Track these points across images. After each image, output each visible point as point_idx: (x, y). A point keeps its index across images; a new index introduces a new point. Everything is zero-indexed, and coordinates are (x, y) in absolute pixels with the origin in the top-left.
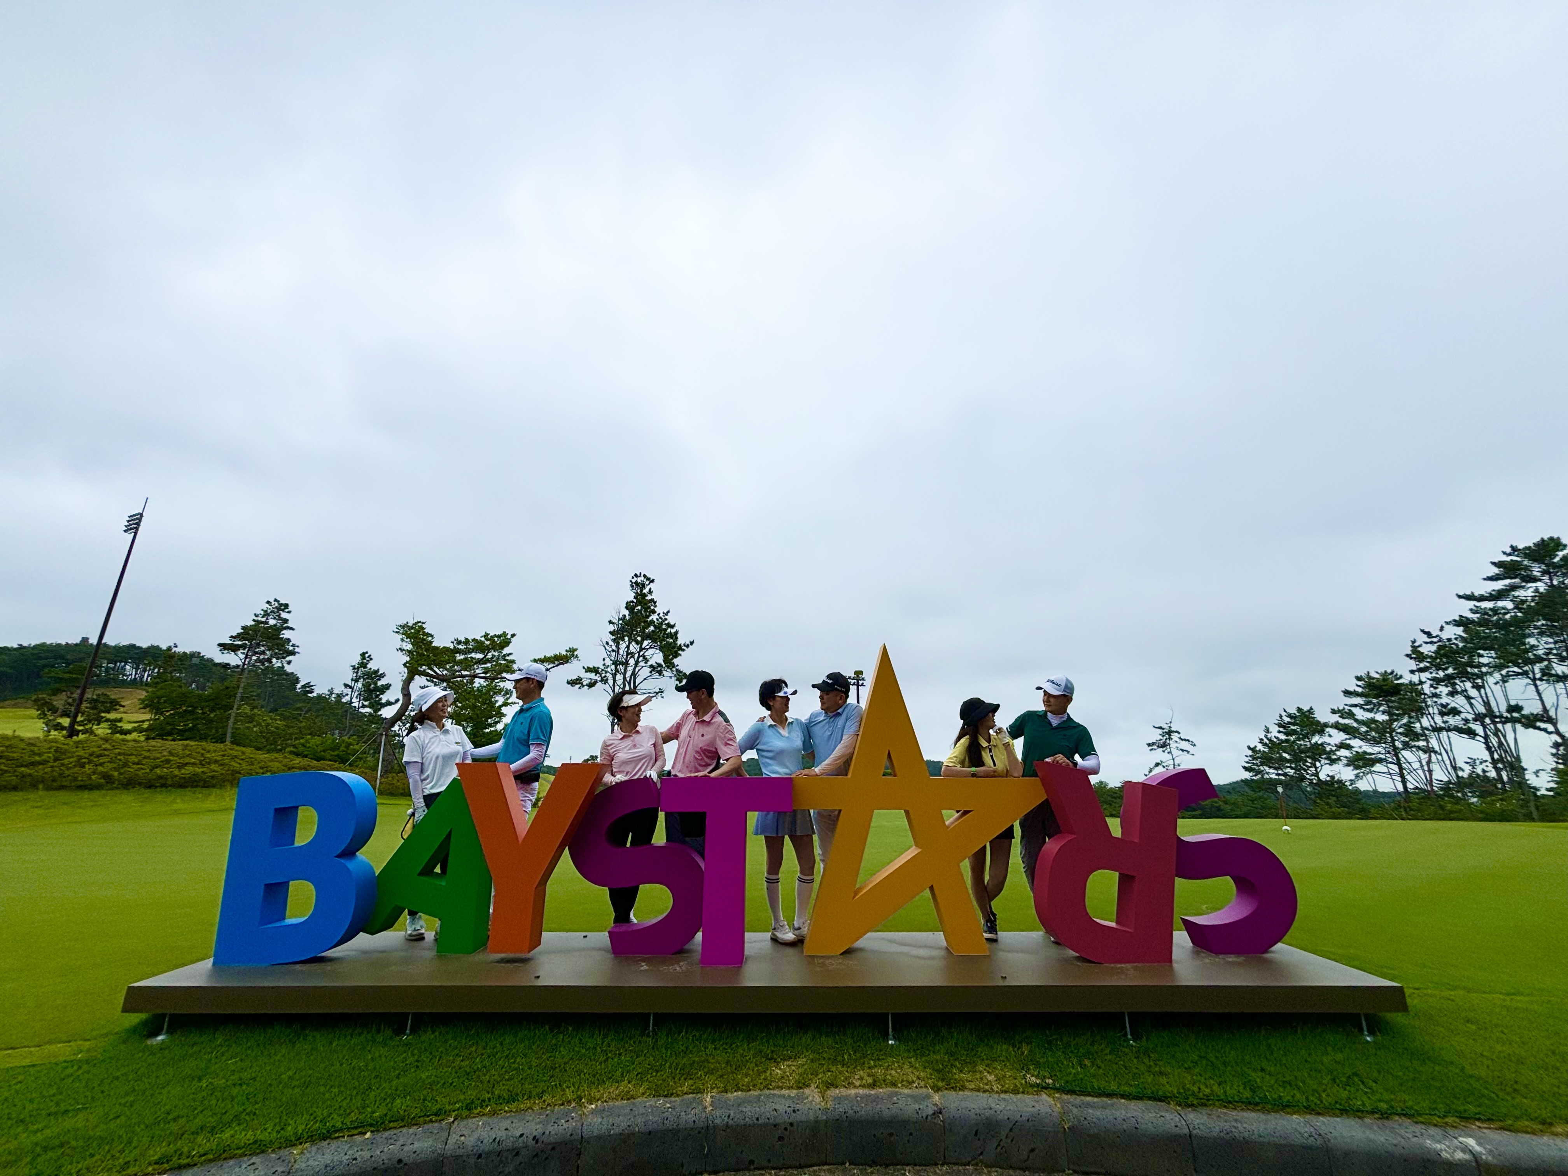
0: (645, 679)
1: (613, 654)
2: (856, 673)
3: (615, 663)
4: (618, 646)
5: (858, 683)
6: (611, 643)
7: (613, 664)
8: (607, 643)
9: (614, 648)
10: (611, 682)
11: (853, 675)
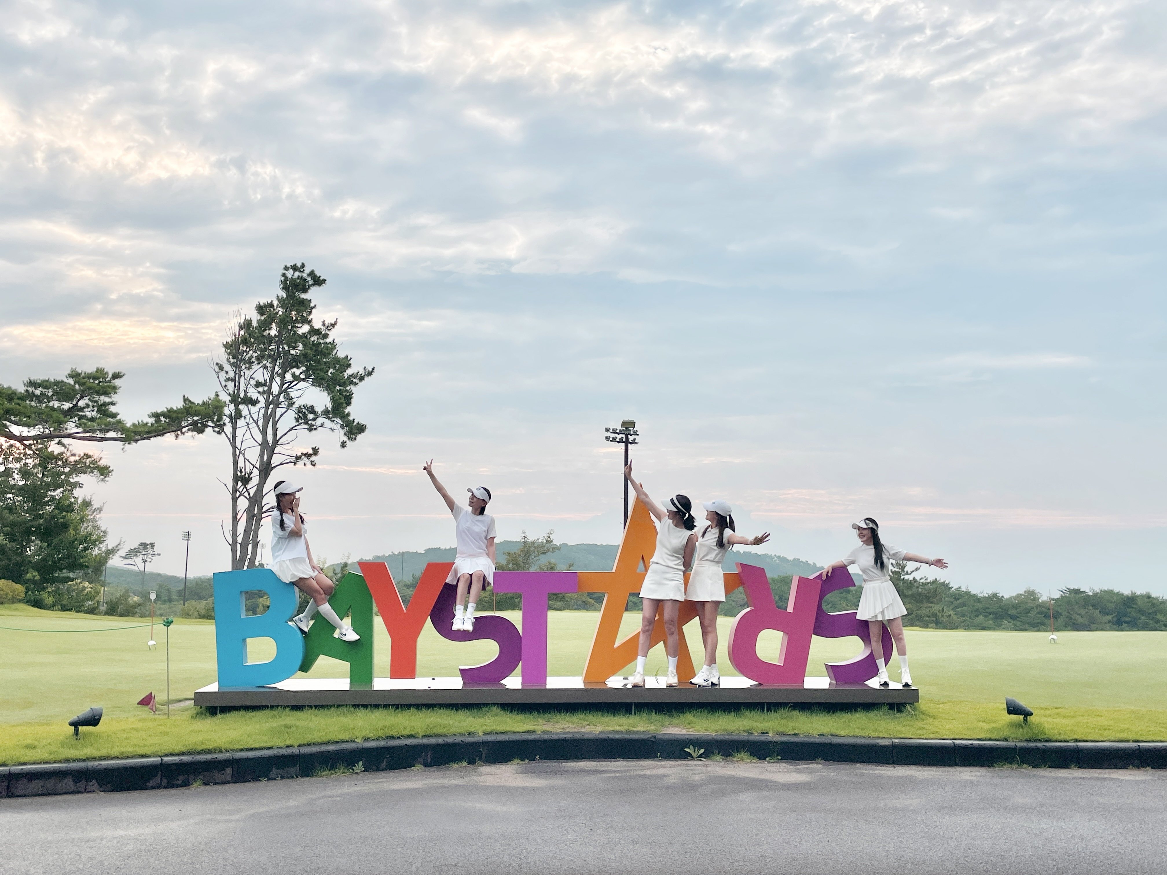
0: (291, 429)
1: (231, 385)
2: (624, 424)
3: (235, 399)
4: (239, 373)
5: (627, 438)
6: (227, 367)
7: (231, 402)
8: (221, 368)
9: (231, 375)
10: (228, 429)
11: (619, 427)
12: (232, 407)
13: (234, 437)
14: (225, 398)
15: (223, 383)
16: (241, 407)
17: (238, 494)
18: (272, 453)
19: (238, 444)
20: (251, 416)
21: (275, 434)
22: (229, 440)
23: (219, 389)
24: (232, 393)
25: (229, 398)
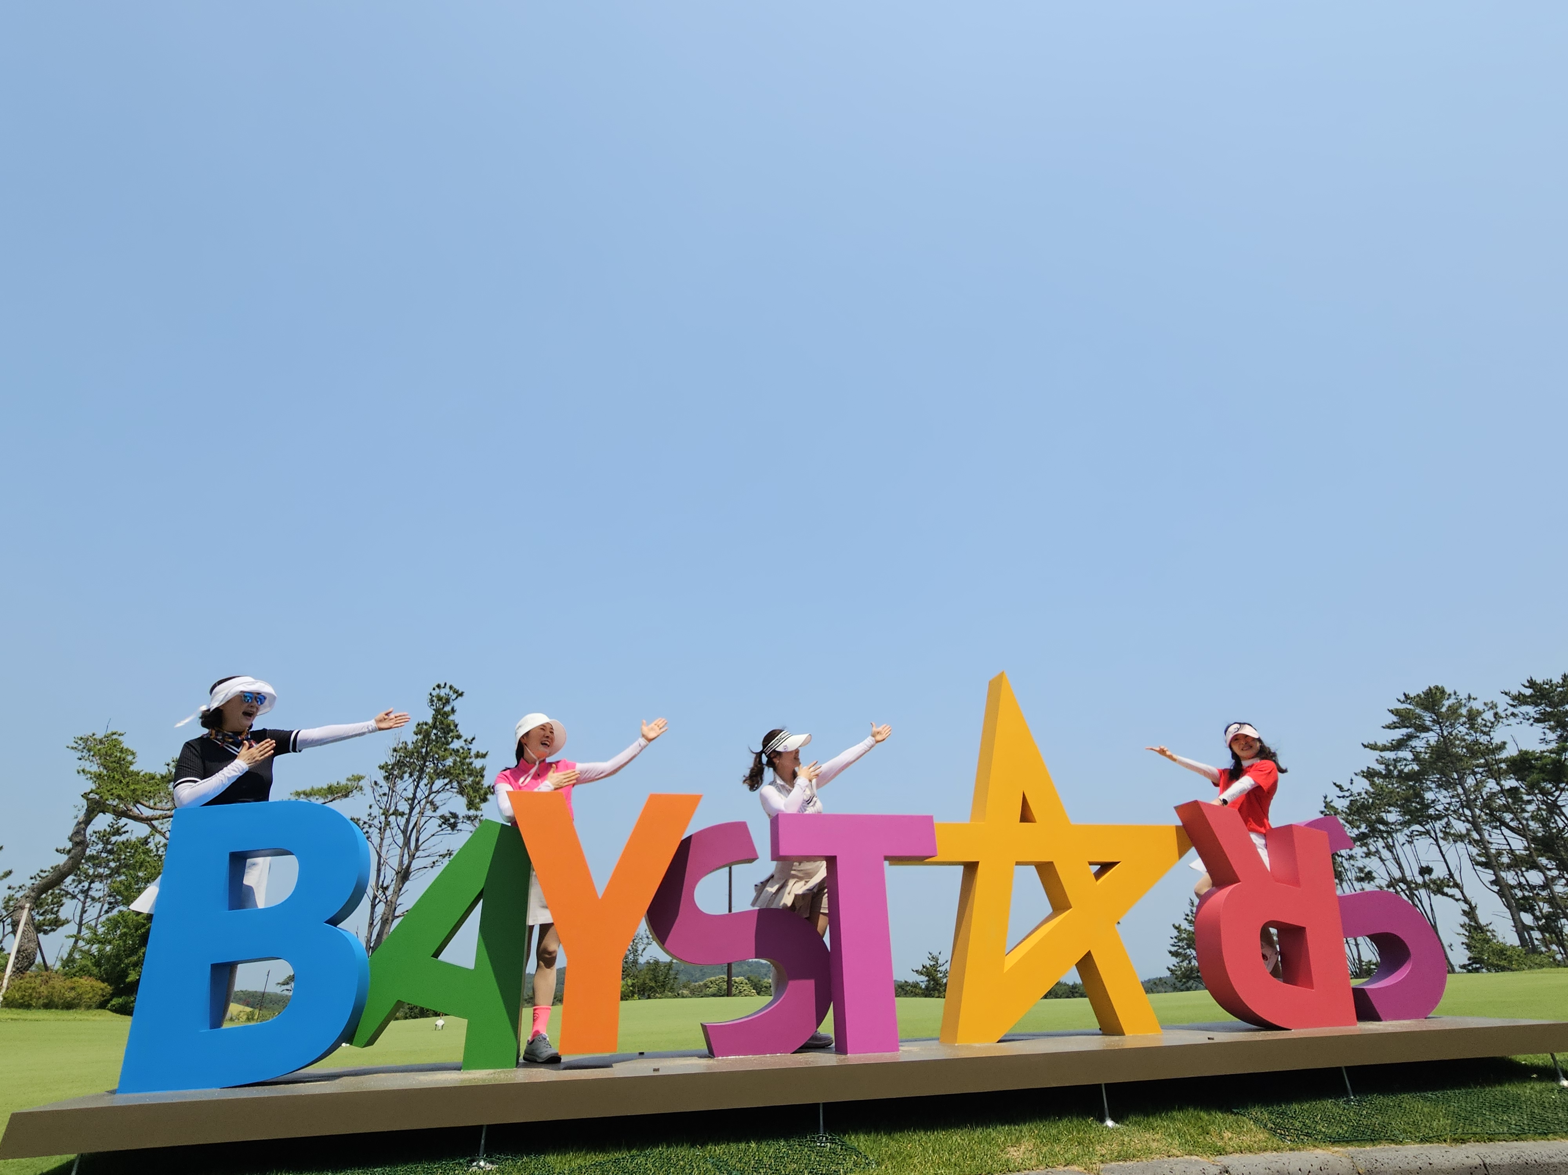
6: (383, 784)
8: (378, 783)
9: (386, 790)
12: (383, 818)
13: (381, 846)
14: (376, 811)
15: (378, 798)
16: (392, 819)
17: (377, 900)
18: (412, 857)
19: (383, 854)
20: (399, 828)
21: (417, 840)
22: (376, 849)
23: (373, 802)
24: (384, 807)
25: (381, 811)
